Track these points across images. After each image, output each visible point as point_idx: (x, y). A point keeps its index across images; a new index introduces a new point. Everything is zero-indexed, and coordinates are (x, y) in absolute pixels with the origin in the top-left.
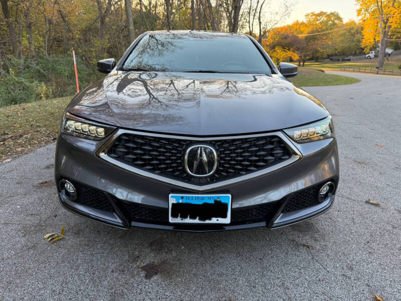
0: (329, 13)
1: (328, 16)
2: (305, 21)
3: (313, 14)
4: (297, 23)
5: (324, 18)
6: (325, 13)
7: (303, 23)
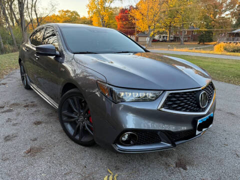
0: (72, 11)
1: (72, 13)
2: (59, 15)
3: (63, 11)
4: (54, 16)
5: (70, 14)
6: (70, 11)
7: (58, 16)
